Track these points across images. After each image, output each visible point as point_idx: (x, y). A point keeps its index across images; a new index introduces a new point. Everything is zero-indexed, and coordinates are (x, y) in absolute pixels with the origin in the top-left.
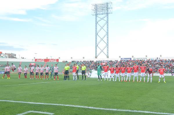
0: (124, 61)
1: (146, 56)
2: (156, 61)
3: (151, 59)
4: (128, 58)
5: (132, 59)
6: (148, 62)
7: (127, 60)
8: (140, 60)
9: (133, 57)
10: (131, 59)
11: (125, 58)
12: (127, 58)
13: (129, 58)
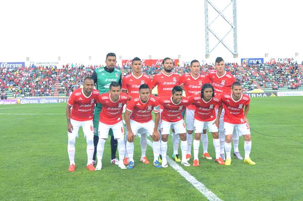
0: (8, 69)
1: (59, 58)
2: (82, 69)
3: (71, 64)
4: (17, 63)
5: (27, 65)
6: (65, 70)
7: (14, 66)
8: (47, 67)
11: (9, 63)
13: (19, 63)
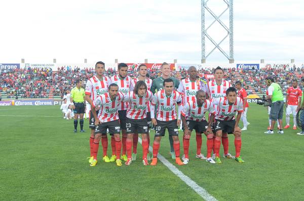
1: (55, 61)
2: (77, 71)
3: (66, 67)
4: (12, 64)
5: (22, 67)
6: (60, 72)
7: (9, 67)
9: (23, 61)
10: (18, 65)
11: (4, 64)
12: (10, 65)
